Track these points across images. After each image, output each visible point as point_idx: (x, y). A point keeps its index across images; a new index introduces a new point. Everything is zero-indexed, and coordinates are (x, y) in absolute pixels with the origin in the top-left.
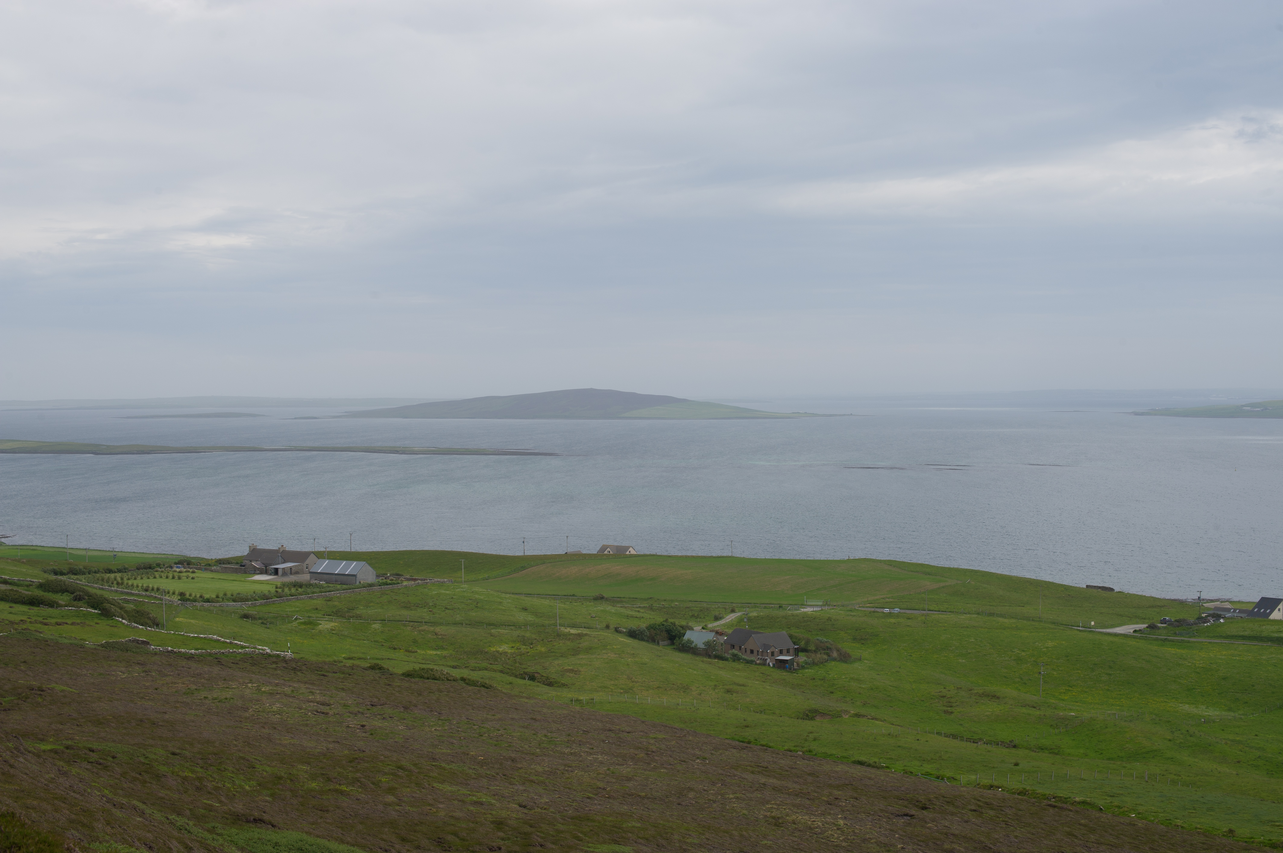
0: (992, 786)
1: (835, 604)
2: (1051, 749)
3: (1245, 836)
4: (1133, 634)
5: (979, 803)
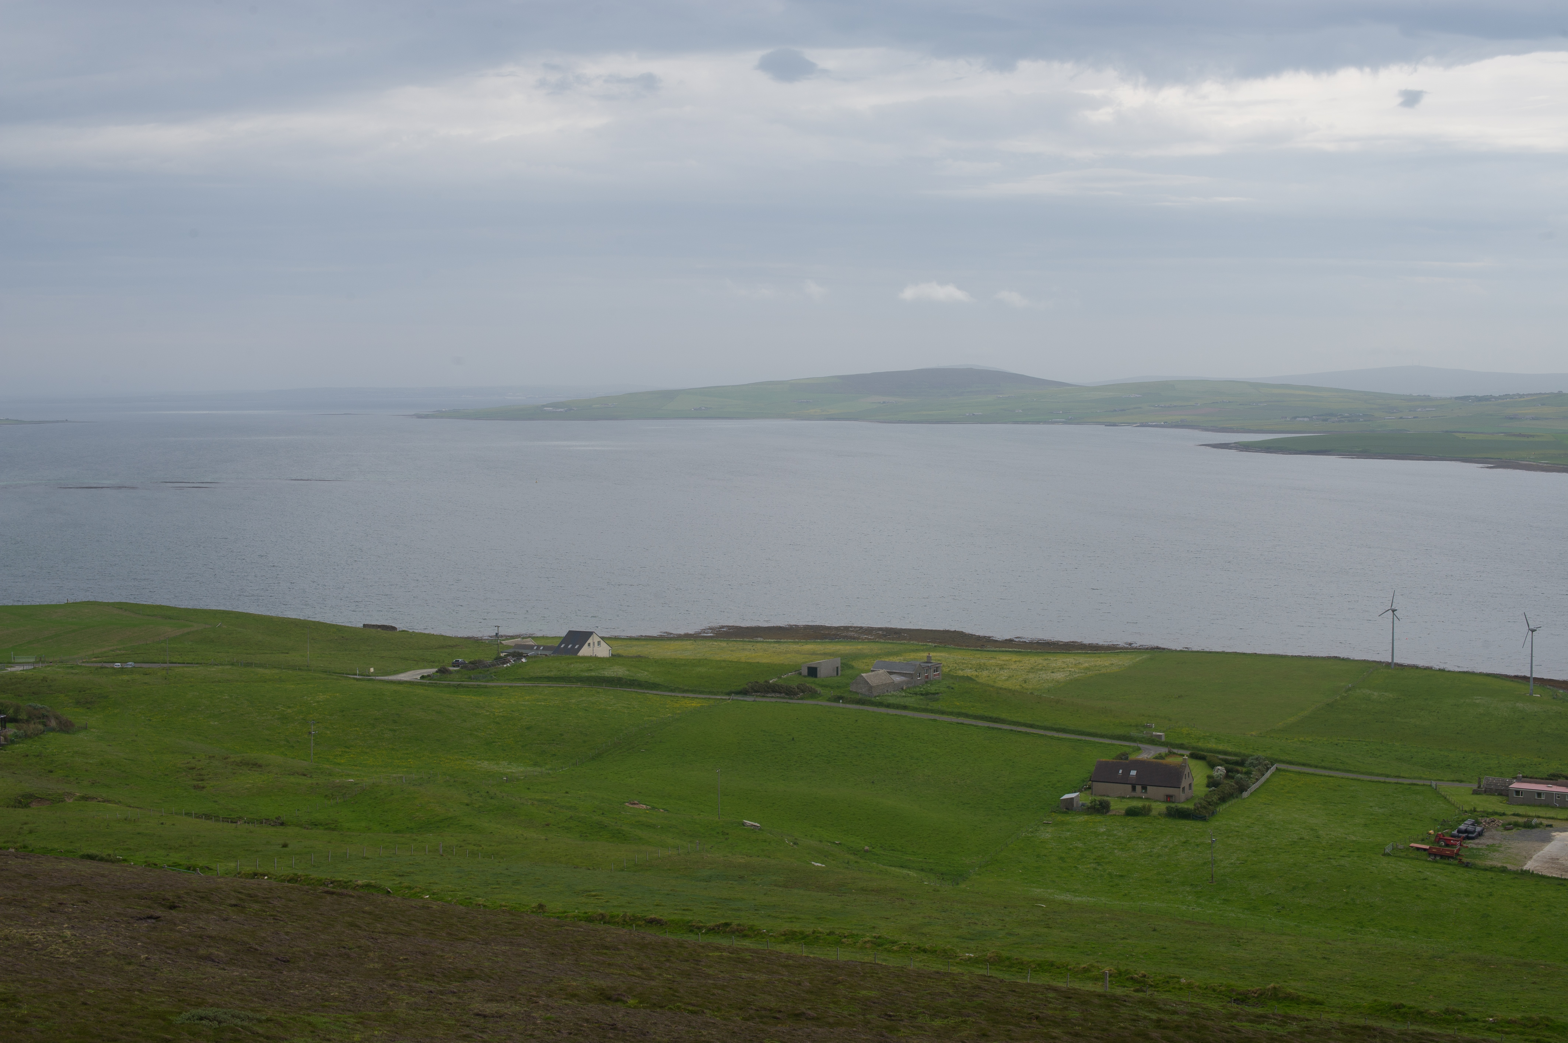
0: (255, 874)
1: (51, 660)
2: (327, 824)
3: (557, 911)
4: (420, 681)
5: (240, 896)
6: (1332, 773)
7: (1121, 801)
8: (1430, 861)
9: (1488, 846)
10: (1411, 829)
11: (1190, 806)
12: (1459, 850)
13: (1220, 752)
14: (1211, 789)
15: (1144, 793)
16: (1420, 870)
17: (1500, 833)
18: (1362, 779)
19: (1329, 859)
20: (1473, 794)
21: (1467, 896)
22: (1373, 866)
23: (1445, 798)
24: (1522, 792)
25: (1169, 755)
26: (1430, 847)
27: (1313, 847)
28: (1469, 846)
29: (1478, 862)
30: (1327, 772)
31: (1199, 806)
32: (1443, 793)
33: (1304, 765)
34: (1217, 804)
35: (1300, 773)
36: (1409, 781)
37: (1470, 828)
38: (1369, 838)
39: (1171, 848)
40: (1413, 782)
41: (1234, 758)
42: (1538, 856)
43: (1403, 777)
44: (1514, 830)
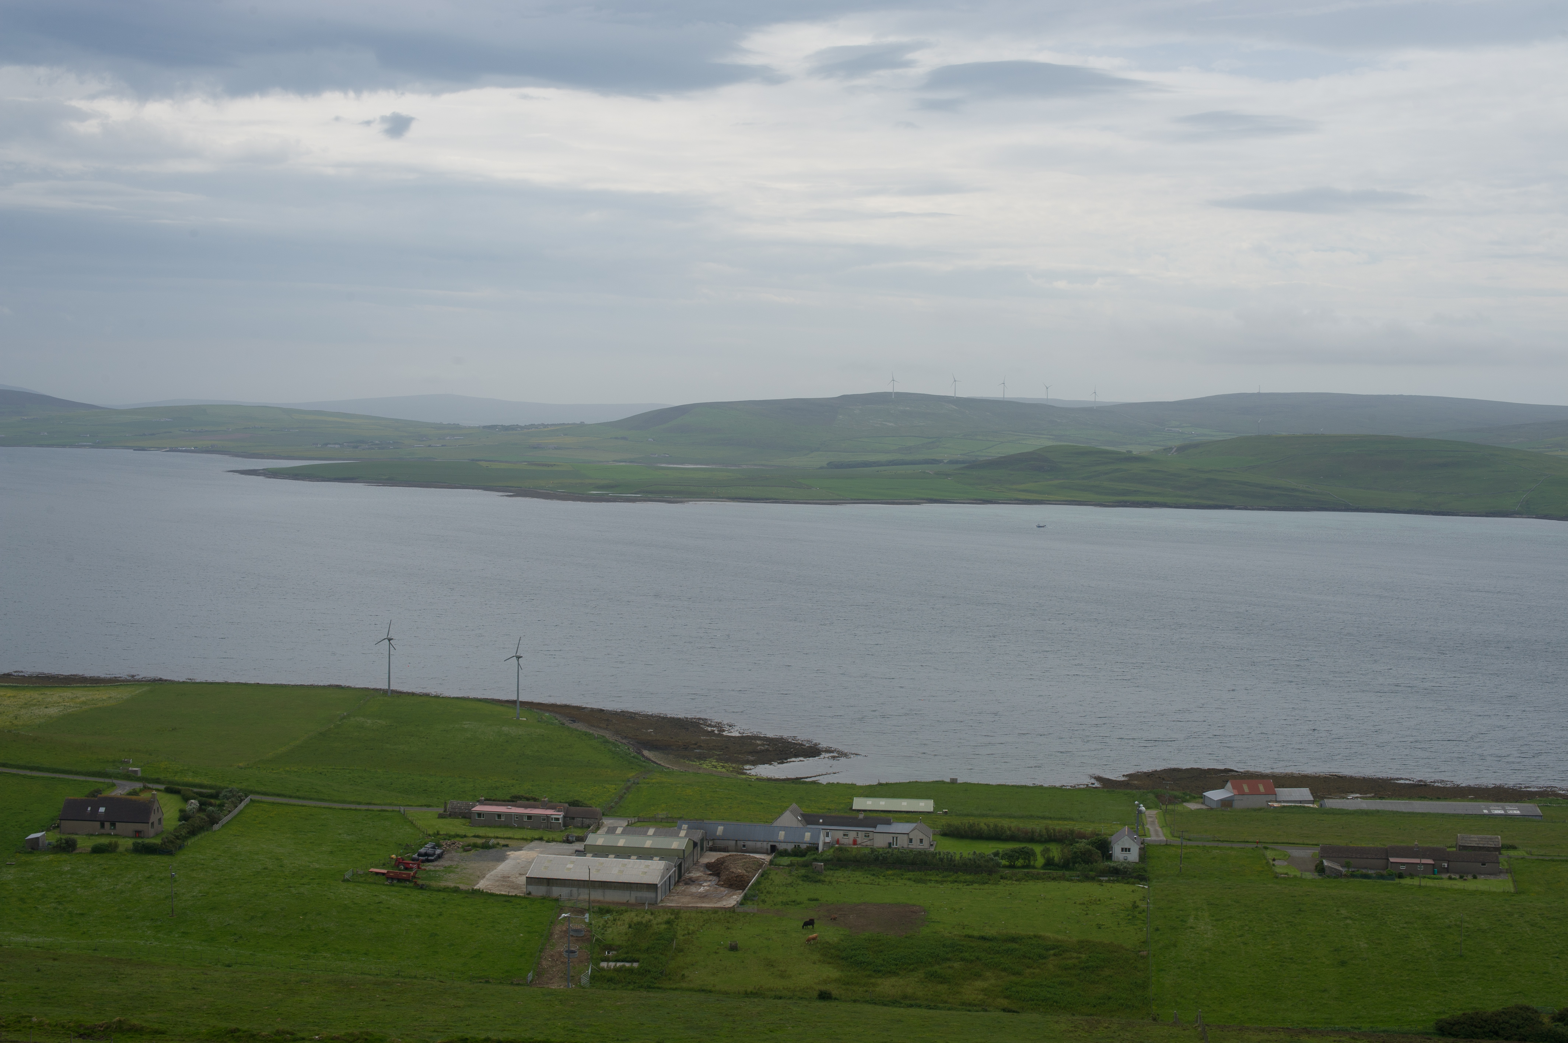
6: (305, 802)
7: (89, 839)
8: (387, 885)
9: (445, 867)
10: (375, 855)
11: (158, 841)
12: (416, 873)
13: (195, 786)
14: (181, 823)
15: (113, 829)
16: (376, 894)
17: (459, 854)
18: (334, 807)
19: (289, 887)
20: (439, 818)
21: (418, 916)
22: (331, 893)
23: (412, 823)
24: (483, 815)
25: (143, 790)
26: (388, 872)
27: (275, 877)
28: (427, 868)
29: (434, 884)
30: (300, 802)
31: (166, 840)
32: (410, 818)
33: (278, 795)
34: (186, 837)
35: (273, 803)
36: (379, 808)
37: (430, 851)
38: (332, 866)
39: (134, 884)
40: (383, 809)
41: (209, 791)
42: (491, 875)
43: (374, 804)
44: (473, 851)
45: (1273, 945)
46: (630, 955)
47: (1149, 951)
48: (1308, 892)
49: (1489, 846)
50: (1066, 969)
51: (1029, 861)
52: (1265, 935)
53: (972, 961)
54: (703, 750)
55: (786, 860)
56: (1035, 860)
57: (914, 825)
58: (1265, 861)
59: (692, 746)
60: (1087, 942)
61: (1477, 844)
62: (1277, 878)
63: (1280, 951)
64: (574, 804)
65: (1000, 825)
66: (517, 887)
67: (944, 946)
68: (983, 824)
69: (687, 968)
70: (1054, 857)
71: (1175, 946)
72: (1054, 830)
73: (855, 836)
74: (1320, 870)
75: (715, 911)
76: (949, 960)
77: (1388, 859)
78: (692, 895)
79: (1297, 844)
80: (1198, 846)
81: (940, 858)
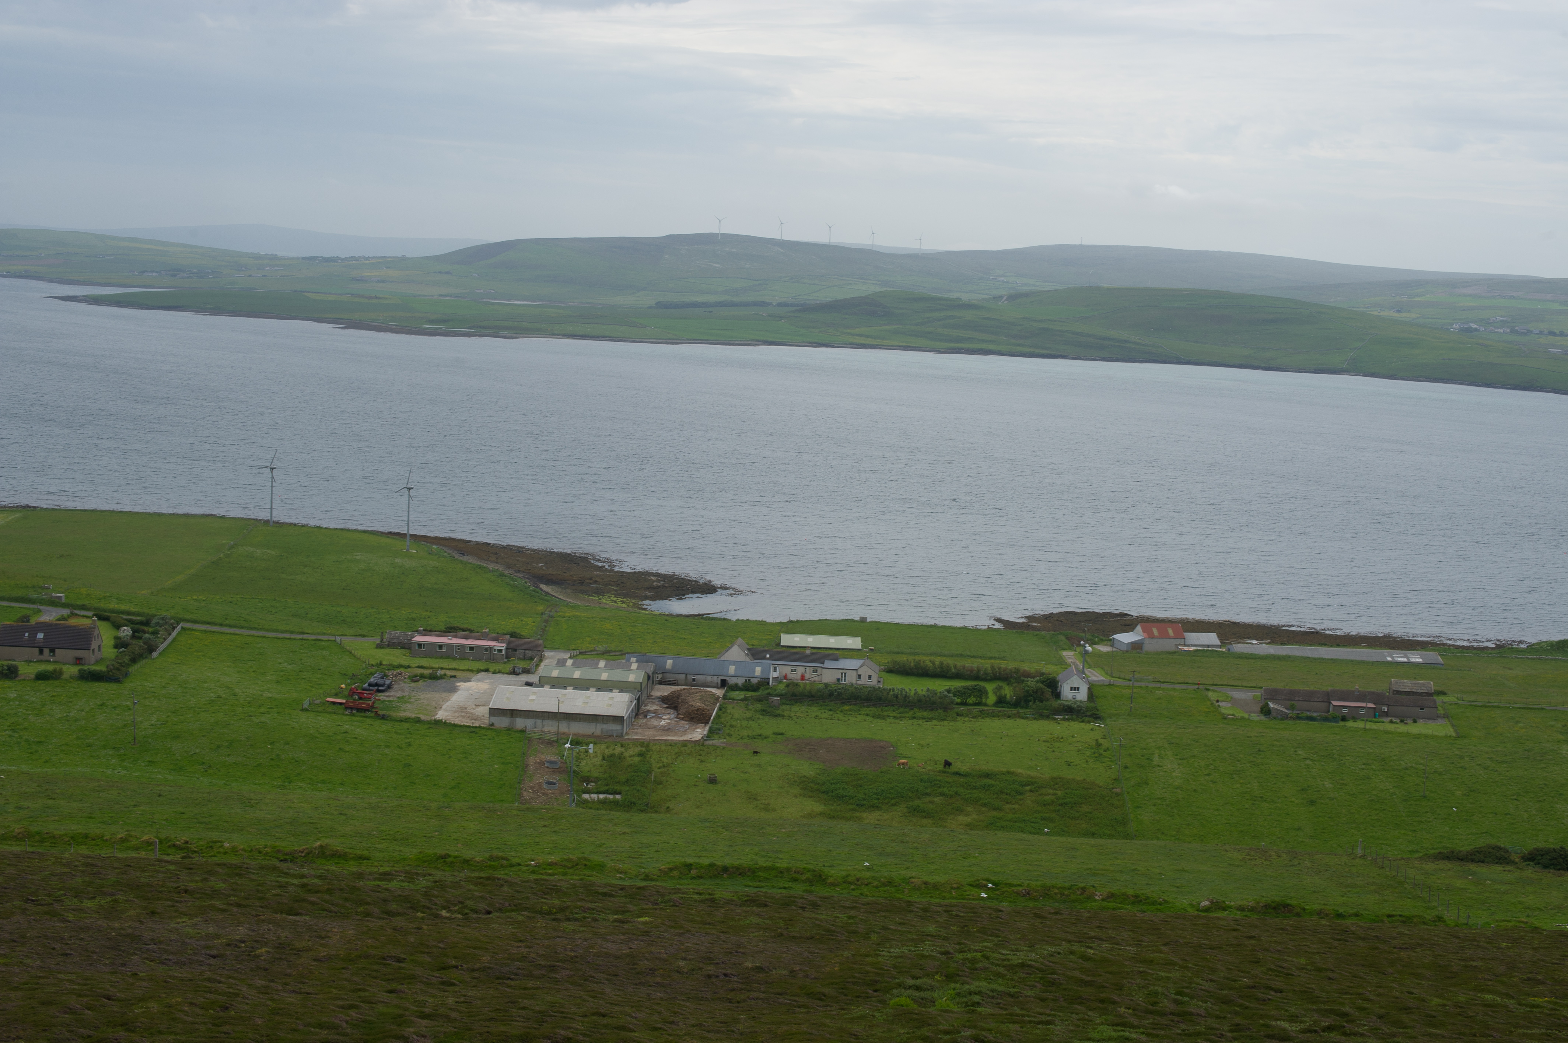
6: (237, 631)
7: (30, 665)
8: (347, 715)
9: (398, 698)
10: (323, 684)
11: (102, 668)
12: (374, 703)
13: (123, 612)
15: (52, 656)
16: (339, 723)
17: (408, 685)
18: (267, 635)
19: (249, 716)
20: (377, 648)
21: (388, 747)
22: (293, 722)
23: (351, 653)
24: (424, 645)
25: (71, 616)
26: (346, 701)
27: (232, 705)
28: (381, 698)
29: (393, 714)
30: (232, 631)
31: (112, 667)
32: (348, 648)
33: (209, 623)
34: (128, 665)
35: (206, 631)
36: (314, 637)
37: (380, 681)
38: (285, 695)
39: (88, 712)
40: (318, 638)
41: (139, 618)
42: (448, 706)
43: (307, 633)
44: (421, 682)
45: (1241, 783)
46: (611, 786)
47: (1122, 788)
48: (1261, 733)
49: (1422, 691)
50: (1044, 805)
51: (981, 698)
52: (1232, 774)
53: (952, 796)
54: (599, 584)
55: (741, 695)
56: (987, 698)
57: (860, 662)
58: (1209, 703)
59: (587, 581)
60: (1060, 778)
61: (1411, 689)
62: (1225, 719)
63: (1249, 790)
64: (513, 635)
65: (945, 663)
66: (477, 718)
67: (921, 780)
68: (927, 661)
69: (670, 800)
70: (1006, 695)
71: (1147, 784)
72: (1000, 668)
73: (803, 671)
74: (1266, 711)
75: (685, 743)
76: (928, 794)
77: (1330, 703)
78: (654, 727)
79: (1236, 686)
80: (1141, 687)
81: (894, 695)
